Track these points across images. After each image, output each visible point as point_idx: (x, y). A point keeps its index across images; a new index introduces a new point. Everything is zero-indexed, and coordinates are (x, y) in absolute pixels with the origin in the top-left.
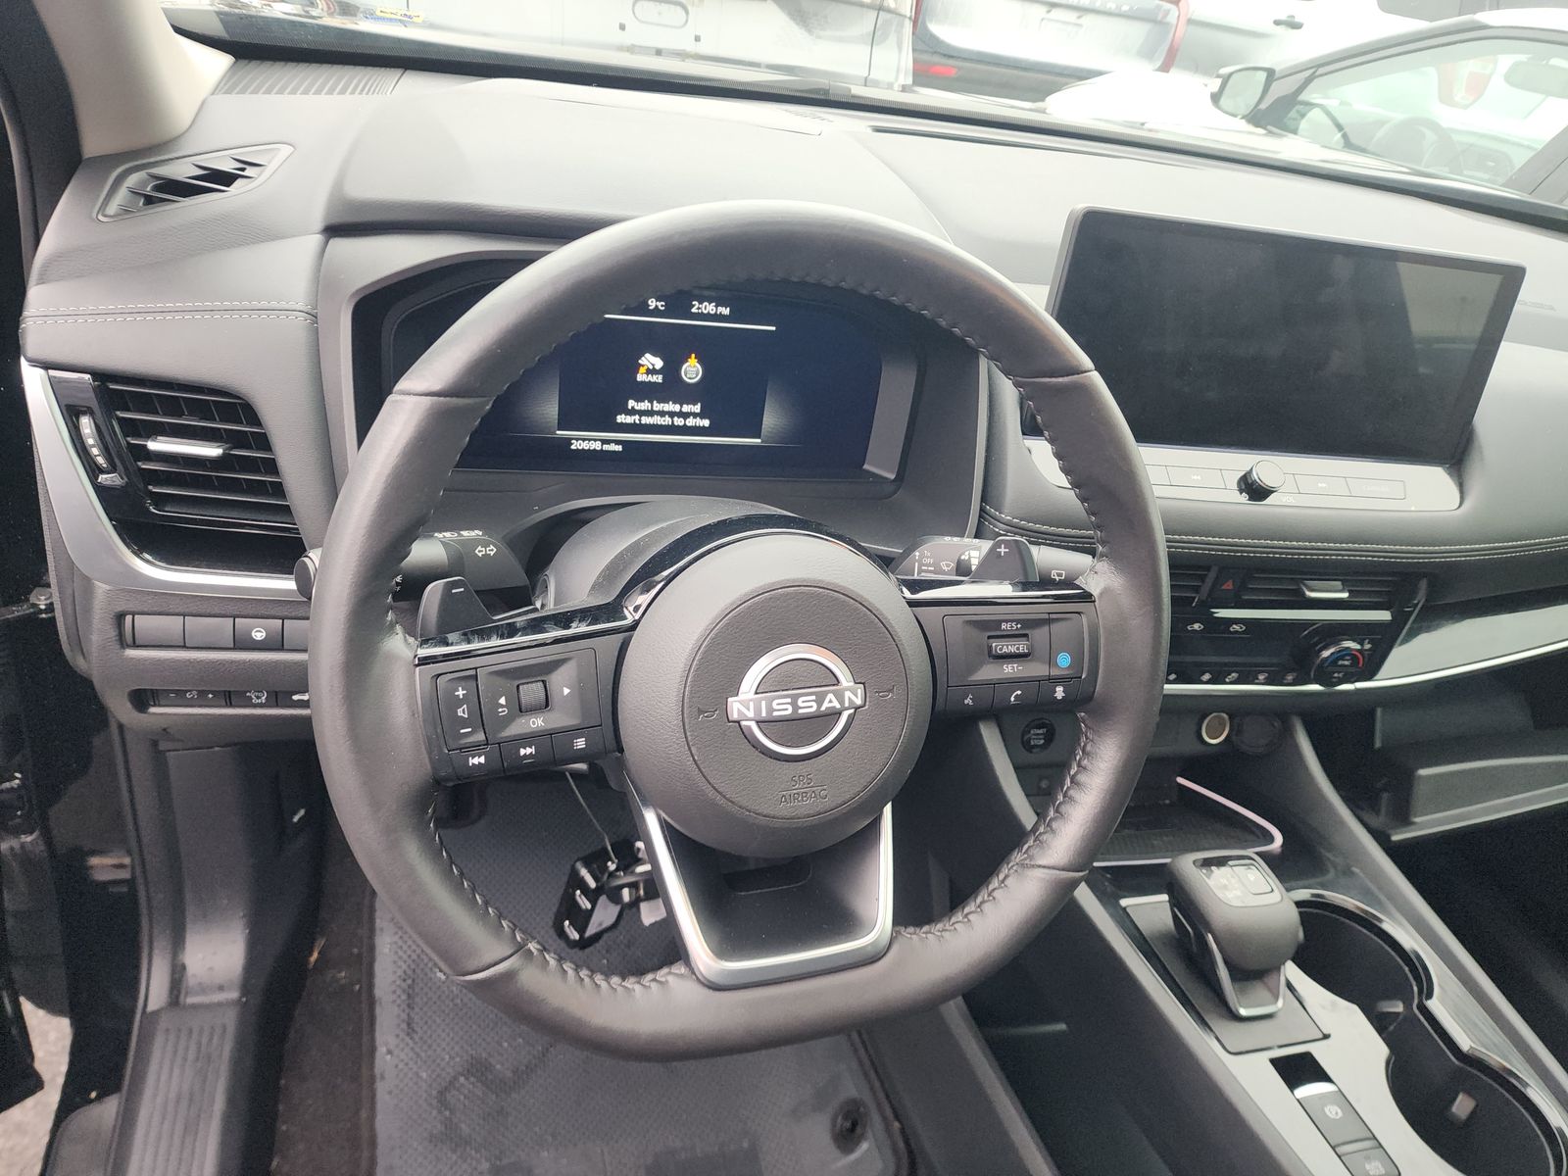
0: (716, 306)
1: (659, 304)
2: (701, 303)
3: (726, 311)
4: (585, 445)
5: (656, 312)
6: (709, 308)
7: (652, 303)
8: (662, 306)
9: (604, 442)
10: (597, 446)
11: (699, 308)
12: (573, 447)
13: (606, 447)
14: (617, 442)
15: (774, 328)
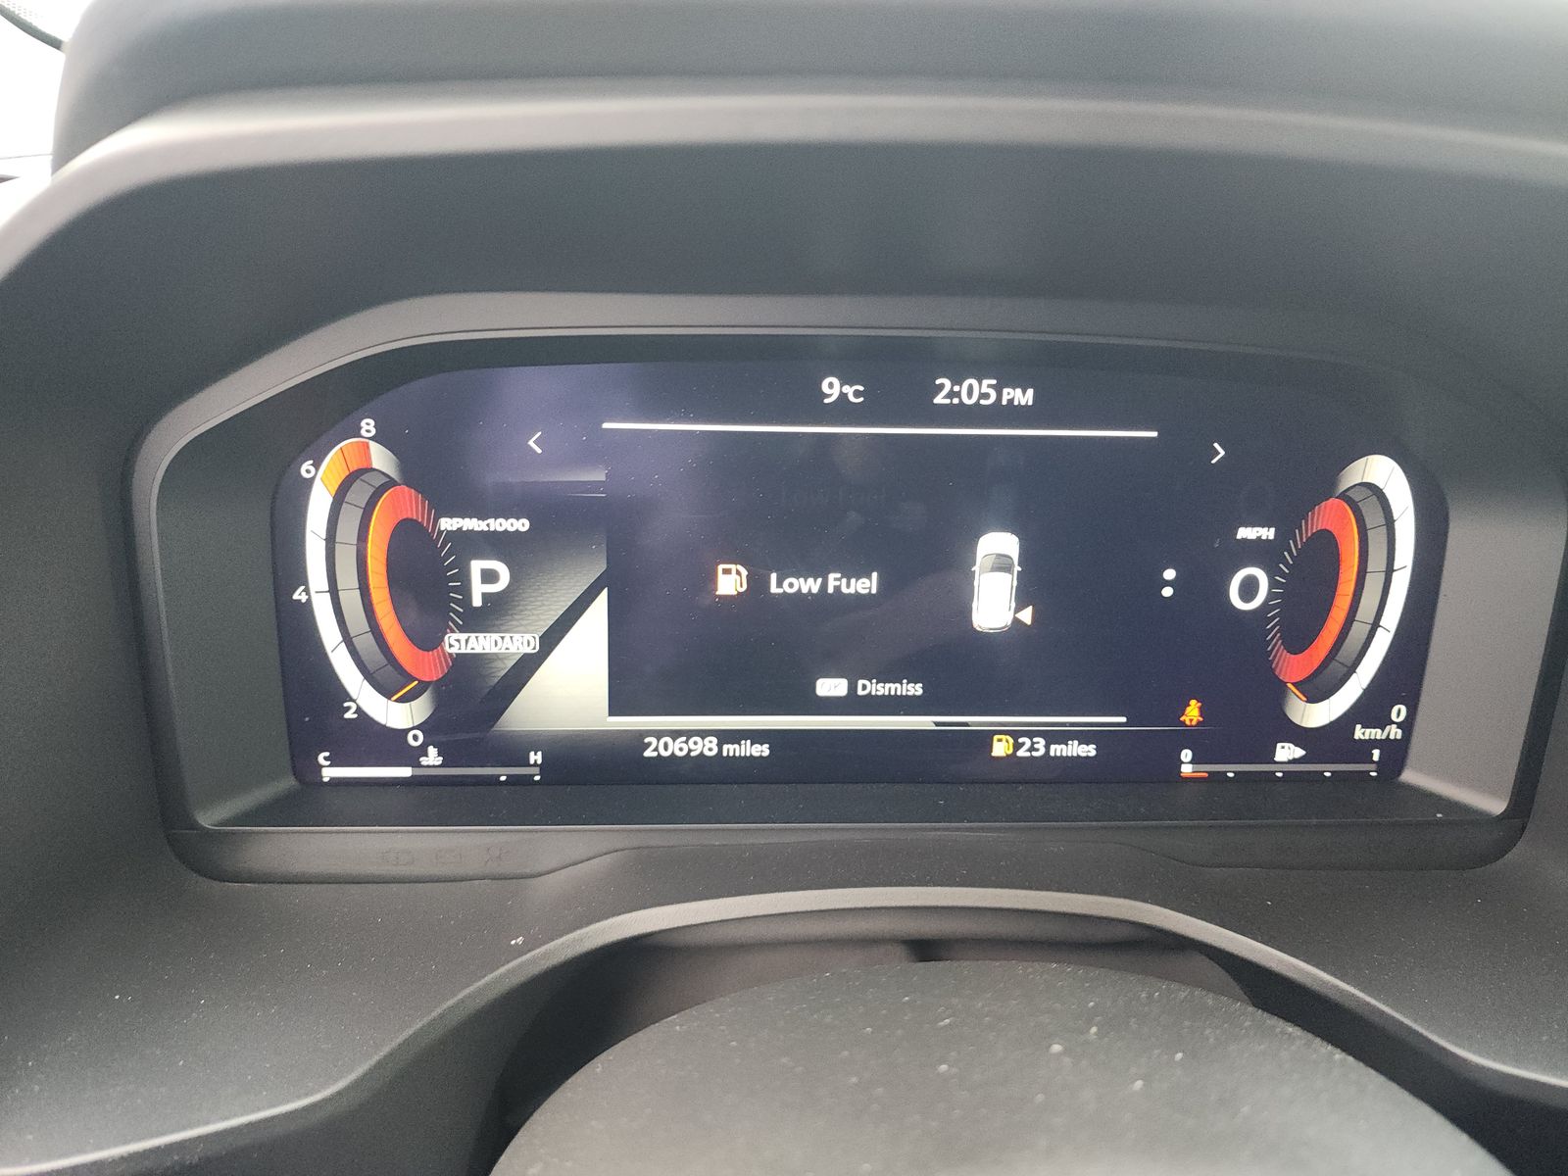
0: (999, 389)
1: (849, 390)
2: (957, 380)
3: (1024, 397)
4: (677, 748)
5: (842, 411)
6: (977, 390)
7: (832, 388)
8: (857, 394)
9: (726, 736)
10: (709, 747)
11: (951, 395)
12: (648, 753)
13: (729, 749)
14: (756, 736)
15: (1154, 434)
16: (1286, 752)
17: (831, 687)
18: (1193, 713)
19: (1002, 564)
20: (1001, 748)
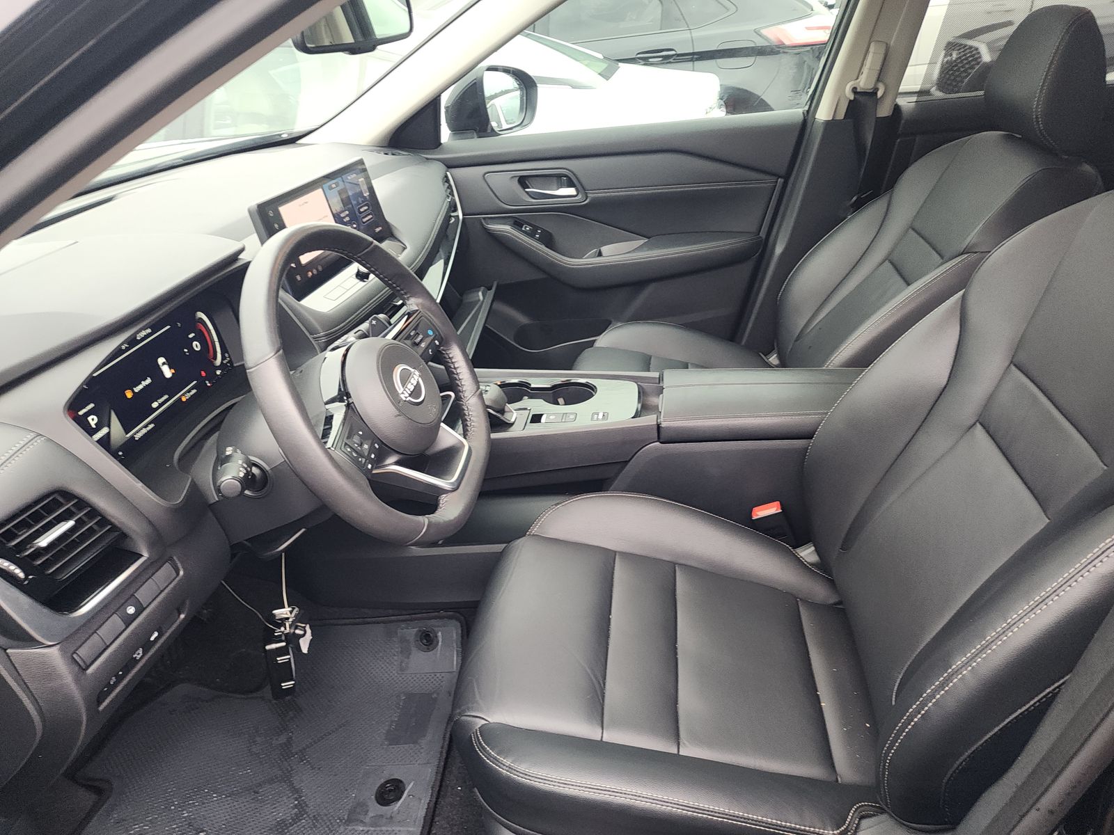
4: (140, 434)
9: (146, 426)
10: (144, 431)
12: (136, 439)
13: (149, 428)
15: (169, 326)
16: (218, 372)
17: (155, 405)
18: (203, 374)
19: (164, 364)
20: (184, 399)
